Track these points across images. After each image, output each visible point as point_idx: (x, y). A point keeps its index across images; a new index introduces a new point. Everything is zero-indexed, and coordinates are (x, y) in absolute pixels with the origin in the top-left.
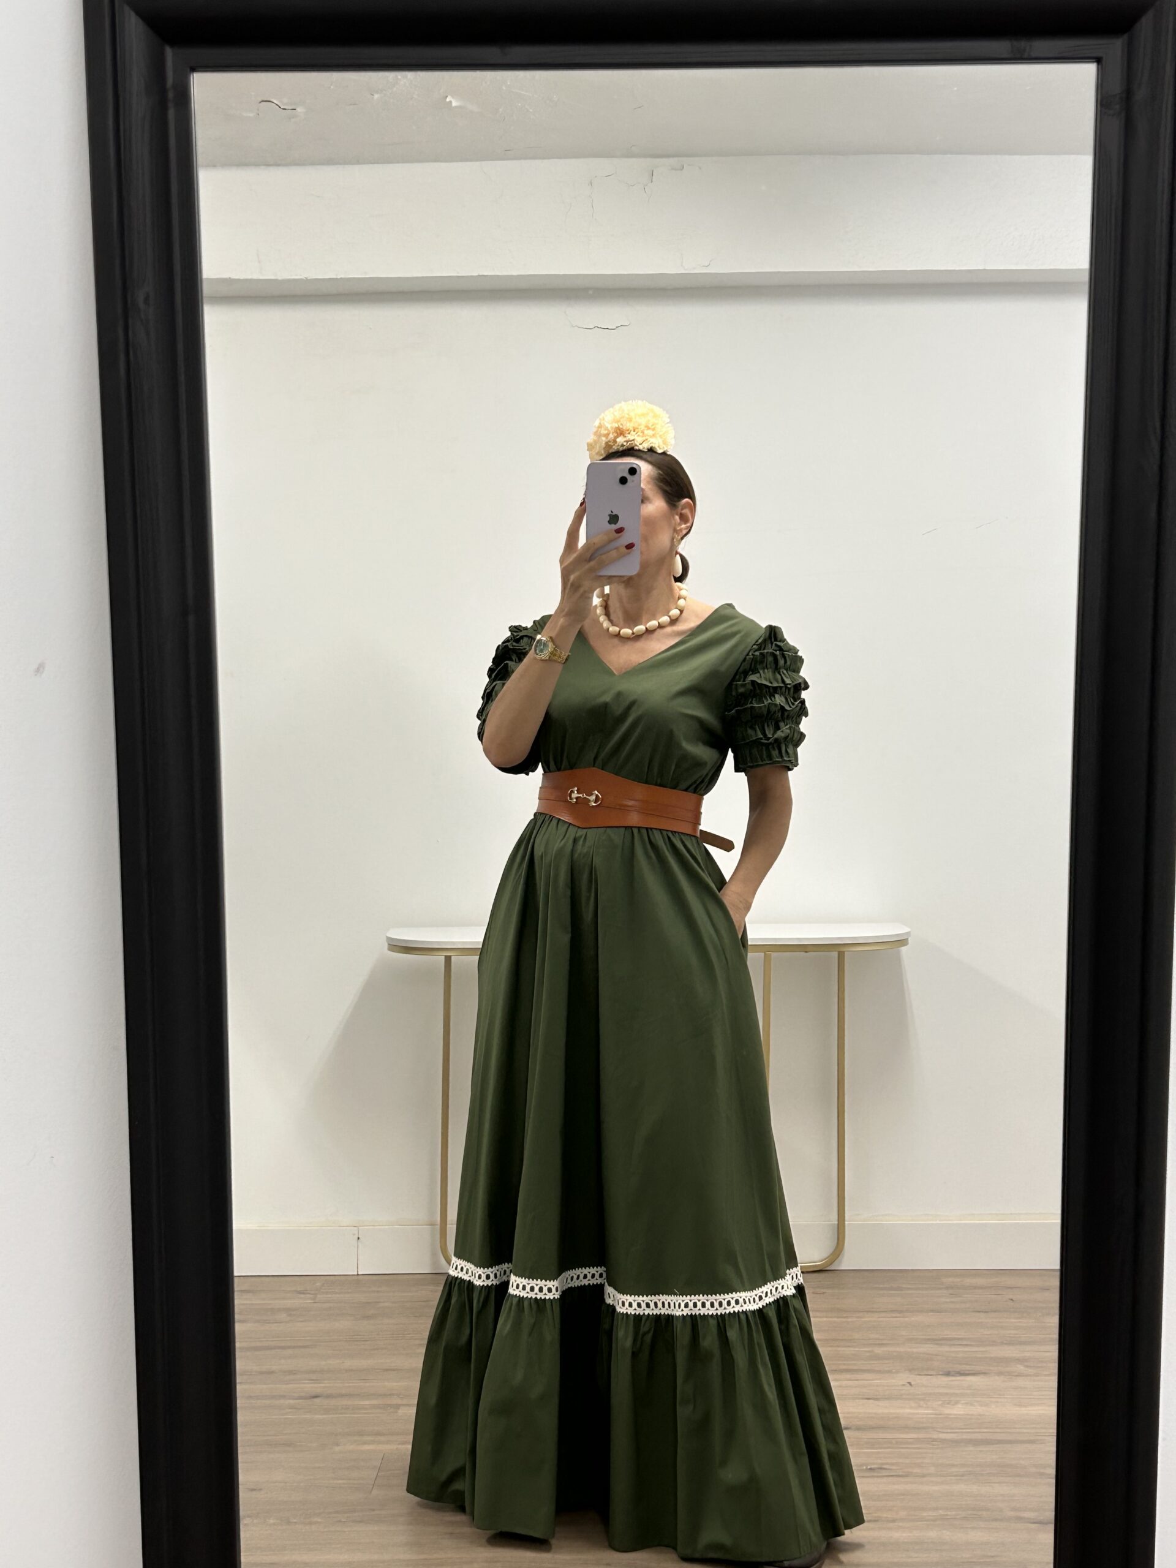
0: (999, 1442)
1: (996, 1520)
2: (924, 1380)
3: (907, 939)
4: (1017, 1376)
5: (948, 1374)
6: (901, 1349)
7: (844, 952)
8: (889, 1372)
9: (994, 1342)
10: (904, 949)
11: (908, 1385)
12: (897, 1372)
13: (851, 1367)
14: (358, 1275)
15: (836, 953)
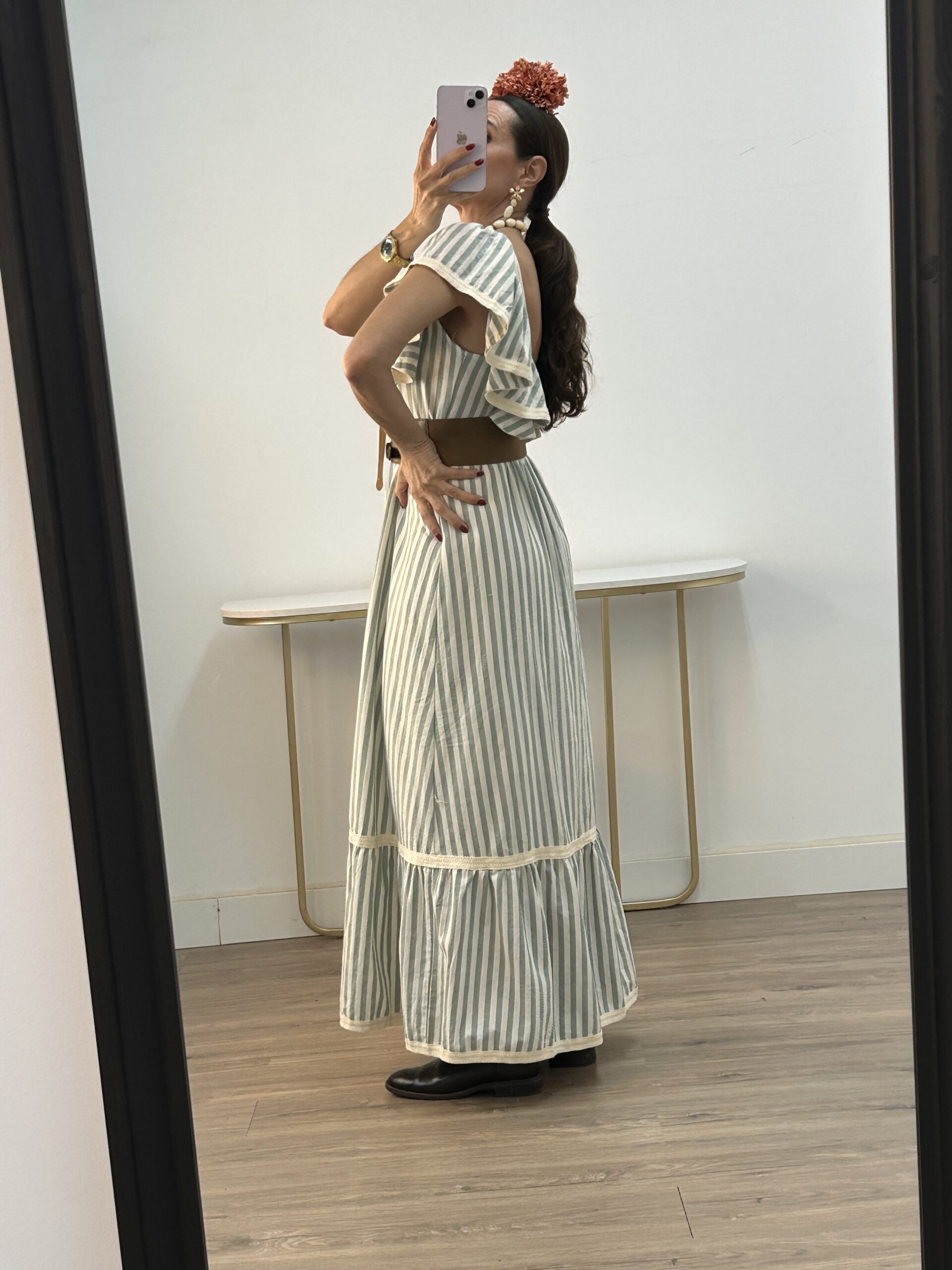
0: (849, 1043)
2: (777, 995)
3: (743, 573)
5: (800, 988)
6: (757, 969)
7: (682, 590)
8: (744, 990)
10: (741, 582)
12: (752, 990)
13: (708, 989)
14: (221, 945)
15: (675, 592)
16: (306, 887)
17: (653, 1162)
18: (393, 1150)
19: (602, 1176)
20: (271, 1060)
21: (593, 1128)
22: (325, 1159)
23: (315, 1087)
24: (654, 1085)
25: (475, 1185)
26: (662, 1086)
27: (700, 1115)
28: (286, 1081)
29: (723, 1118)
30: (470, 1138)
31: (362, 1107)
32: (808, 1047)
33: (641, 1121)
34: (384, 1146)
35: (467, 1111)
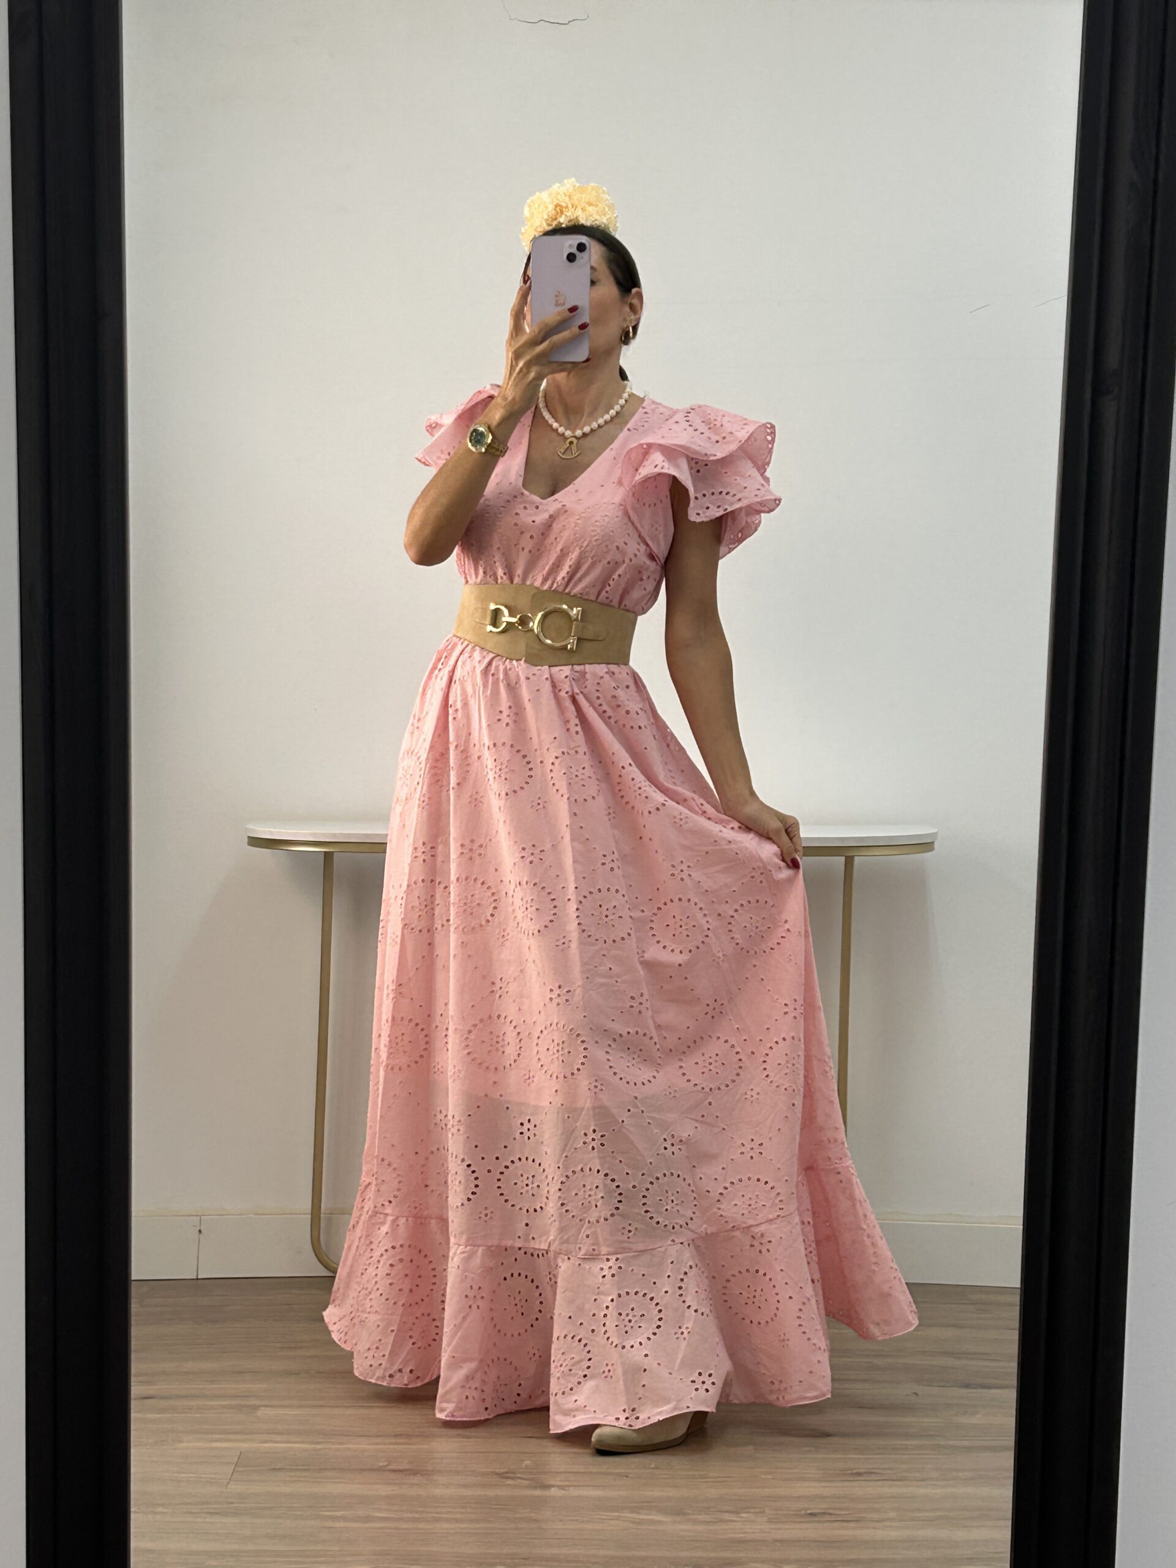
2: (935, 1390)
3: (933, 842)
5: (967, 1386)
6: (910, 1361)
7: (853, 856)
8: (891, 1382)
10: (927, 855)
11: (915, 1395)
12: (901, 1382)
13: (843, 1377)
14: (198, 1279)
15: (843, 859)
16: (322, 1211)
17: (752, 1560)
18: (417, 1520)
20: (263, 1408)
21: (679, 1518)
22: (329, 1524)
23: (318, 1443)
24: (763, 1476)
26: (774, 1479)
27: (820, 1513)
28: (281, 1434)
29: (851, 1519)
30: (518, 1516)
31: (380, 1470)
32: (969, 1449)
33: (744, 1515)
34: (407, 1515)
35: (515, 1486)
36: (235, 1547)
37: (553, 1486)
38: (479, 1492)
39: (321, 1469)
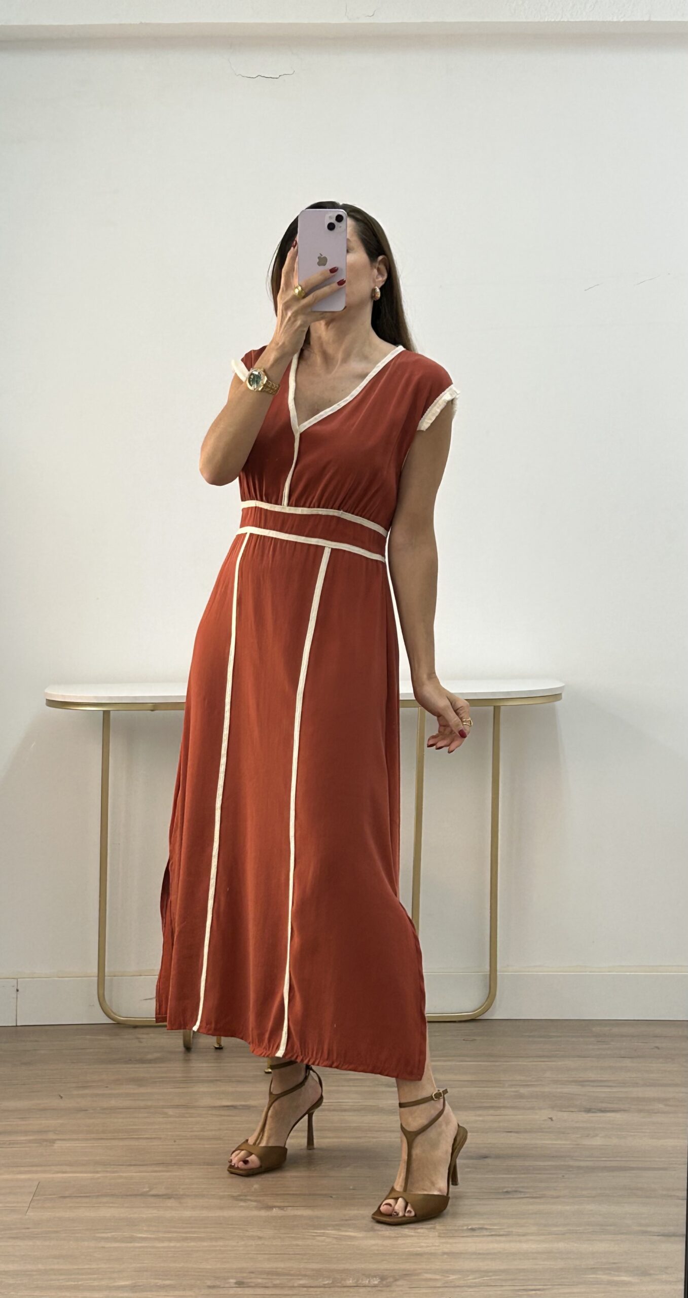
0: (632, 1169)
1: (622, 1234)
2: (565, 1115)
3: (560, 694)
4: (655, 1113)
5: (589, 1111)
6: (547, 1089)
7: (499, 707)
8: (532, 1108)
9: (637, 1083)
10: (557, 703)
11: (550, 1120)
12: (540, 1109)
13: (497, 1105)
14: (17, 1026)
15: (492, 708)
16: (106, 974)
17: (427, 1271)
18: (170, 1240)
19: (376, 1280)
20: (58, 1142)
21: (371, 1234)
22: (102, 1244)
23: (97, 1172)
25: (249, 1280)
27: (478, 1228)
28: (70, 1164)
29: (501, 1233)
30: (247, 1234)
31: (144, 1195)
32: (590, 1169)
33: (419, 1231)
34: (161, 1235)
35: (247, 1208)
36: (29, 1267)
37: (275, 1207)
38: (219, 1213)
39: (98, 1196)
